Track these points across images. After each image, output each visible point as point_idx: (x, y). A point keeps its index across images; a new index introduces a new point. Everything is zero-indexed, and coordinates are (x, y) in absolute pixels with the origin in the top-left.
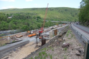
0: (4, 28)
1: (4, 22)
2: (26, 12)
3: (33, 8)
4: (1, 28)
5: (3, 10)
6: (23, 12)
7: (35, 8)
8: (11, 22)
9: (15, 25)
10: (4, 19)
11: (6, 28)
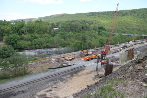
0: (48, 44)
1: (47, 35)
2: (80, 19)
3: (92, 13)
4: (44, 45)
5: (47, 17)
6: (76, 19)
7: (95, 13)
8: (57, 36)
9: (63, 40)
10: (48, 31)
11: (50, 45)
